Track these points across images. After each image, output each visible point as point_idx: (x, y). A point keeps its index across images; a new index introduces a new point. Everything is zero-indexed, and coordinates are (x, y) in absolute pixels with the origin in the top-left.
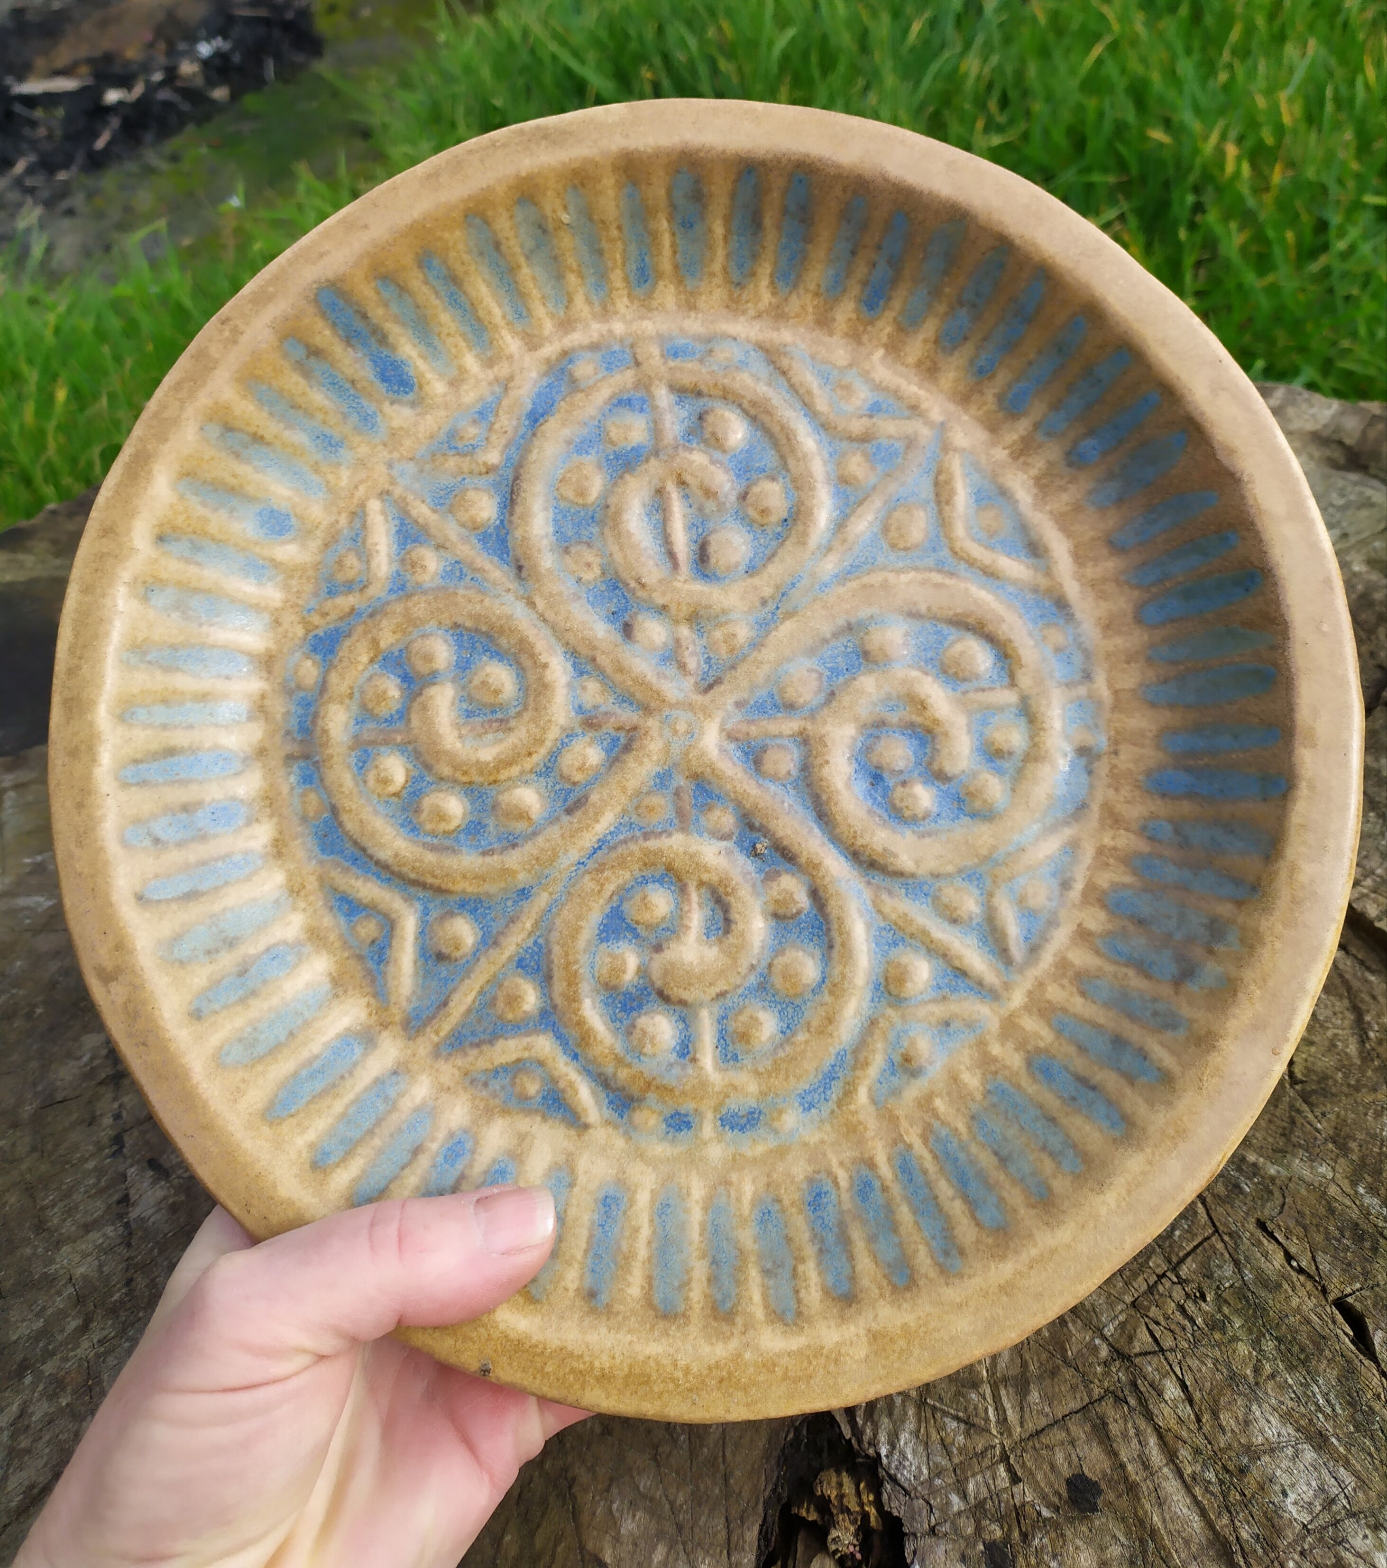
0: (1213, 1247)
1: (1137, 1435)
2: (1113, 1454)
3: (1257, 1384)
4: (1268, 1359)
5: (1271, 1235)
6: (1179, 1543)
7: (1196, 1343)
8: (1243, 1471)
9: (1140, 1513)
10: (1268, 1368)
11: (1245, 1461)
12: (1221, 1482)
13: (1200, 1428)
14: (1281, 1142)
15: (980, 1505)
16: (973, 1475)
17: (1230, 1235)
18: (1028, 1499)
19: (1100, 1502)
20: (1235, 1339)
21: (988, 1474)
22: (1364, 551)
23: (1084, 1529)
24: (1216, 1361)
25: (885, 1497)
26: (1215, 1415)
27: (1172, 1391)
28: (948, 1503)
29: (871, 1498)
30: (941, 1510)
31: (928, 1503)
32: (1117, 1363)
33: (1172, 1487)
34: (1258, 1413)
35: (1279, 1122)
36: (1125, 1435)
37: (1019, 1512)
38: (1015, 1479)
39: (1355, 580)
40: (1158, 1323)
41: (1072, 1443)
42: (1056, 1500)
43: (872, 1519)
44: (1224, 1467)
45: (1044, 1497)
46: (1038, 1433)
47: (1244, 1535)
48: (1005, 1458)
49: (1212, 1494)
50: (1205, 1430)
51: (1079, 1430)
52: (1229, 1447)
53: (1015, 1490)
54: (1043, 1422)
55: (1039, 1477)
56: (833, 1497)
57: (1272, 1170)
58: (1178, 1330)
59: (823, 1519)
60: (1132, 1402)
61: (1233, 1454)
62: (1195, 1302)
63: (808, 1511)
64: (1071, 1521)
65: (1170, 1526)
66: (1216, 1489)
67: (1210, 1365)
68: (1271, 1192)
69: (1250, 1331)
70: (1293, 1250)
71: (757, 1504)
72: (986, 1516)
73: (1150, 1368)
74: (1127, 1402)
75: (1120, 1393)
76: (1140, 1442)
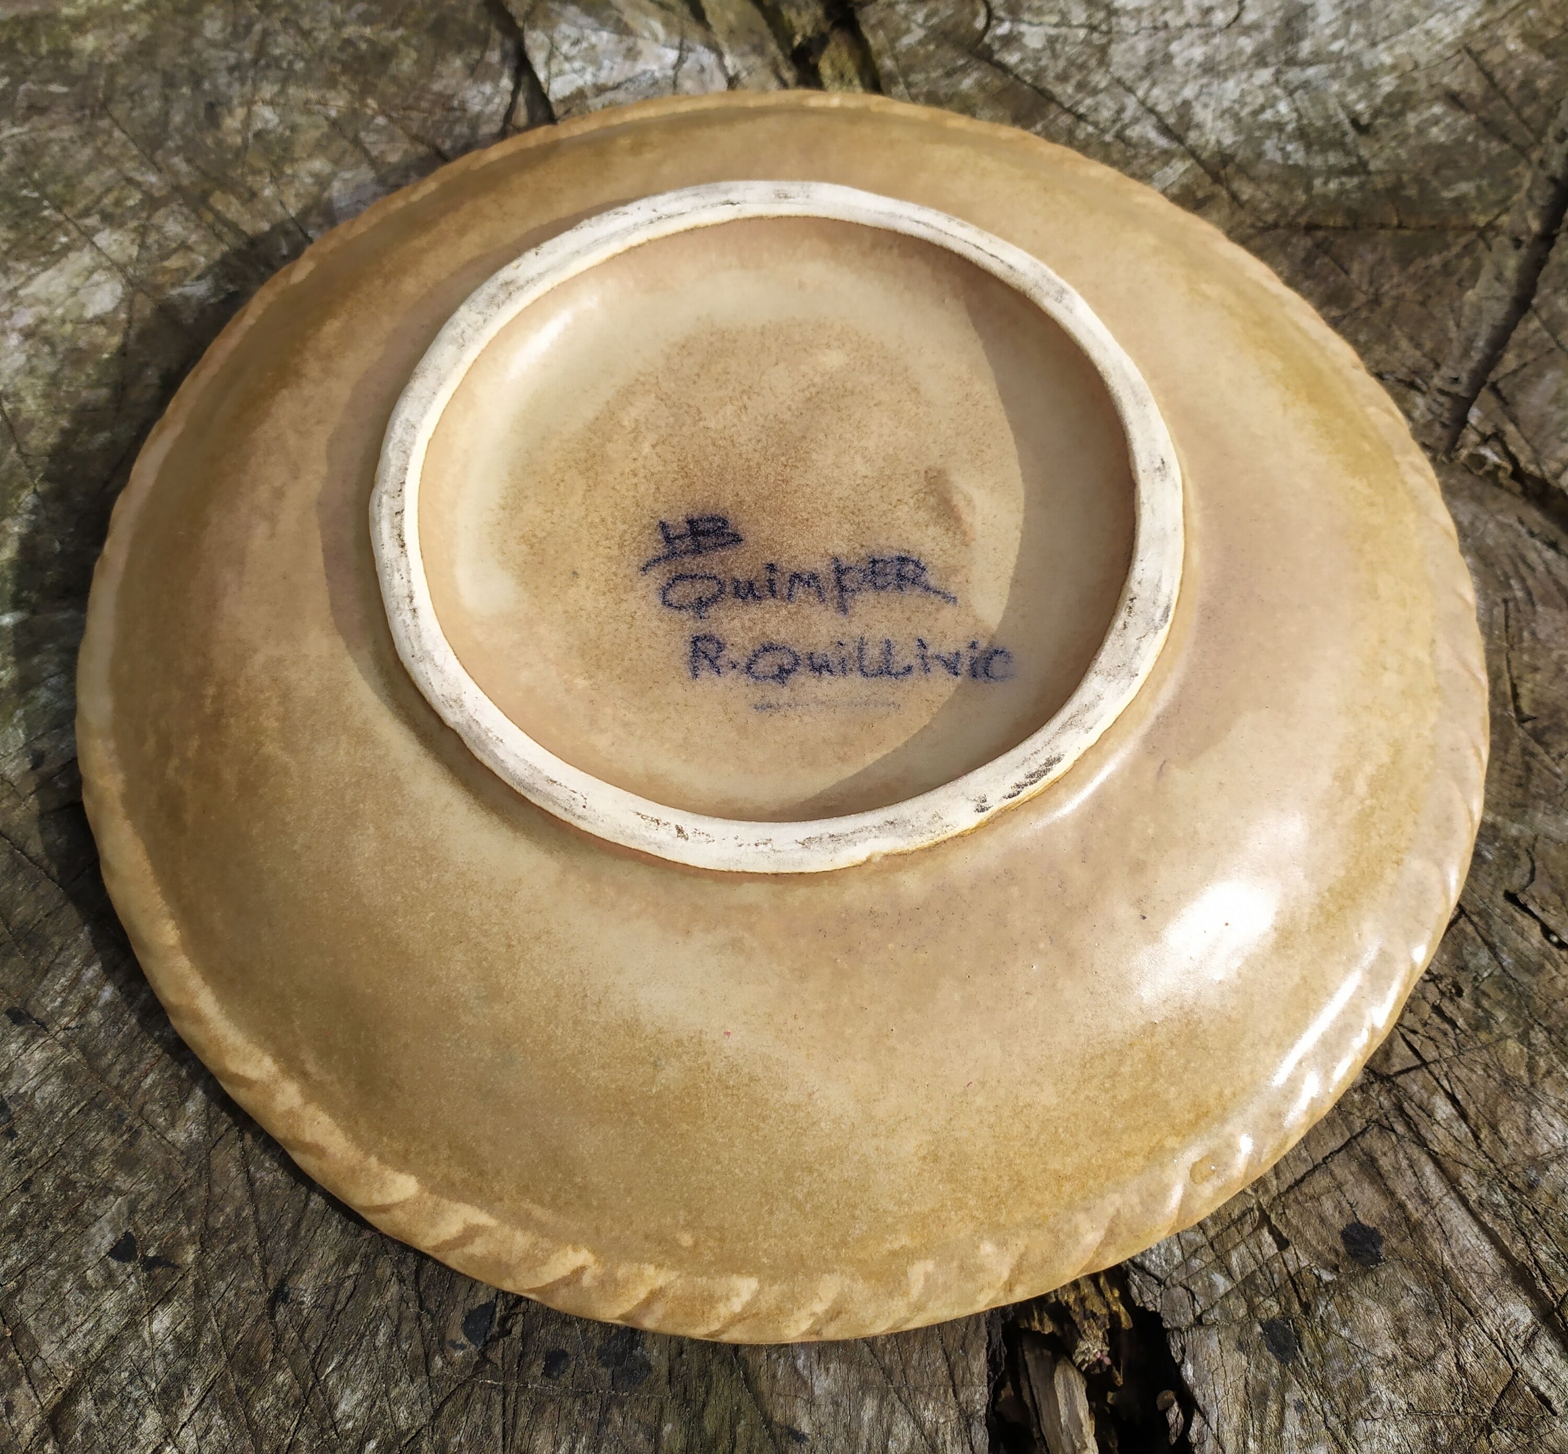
0: (1462, 931)
1: (1411, 1166)
2: (1390, 1194)
3: (1533, 1084)
4: (1540, 1054)
5: (1524, 908)
6: (1473, 1279)
7: (1459, 1049)
8: (1532, 1186)
9: (1429, 1254)
10: (1542, 1064)
11: (1534, 1174)
12: (1512, 1204)
13: (1479, 1146)
14: (1519, 793)
15: (1249, 1280)
16: (1235, 1246)
17: (1479, 914)
18: (1303, 1264)
19: (1382, 1250)
20: (1503, 1037)
21: (1252, 1242)
22: (1518, 22)
23: (1370, 1284)
24: (1486, 1067)
25: (1135, 1290)
26: (1494, 1128)
27: (1443, 1109)
28: (1212, 1285)
29: (1117, 1293)
30: (1205, 1295)
31: (1187, 1289)
32: (1376, 1086)
33: (1458, 1219)
34: (1539, 1118)
35: (1512, 770)
36: (1398, 1169)
37: (1295, 1280)
38: (1283, 1243)
39: (1512, 63)
40: (1415, 1032)
41: (1339, 1187)
42: (1331, 1257)
43: (1123, 1318)
44: (1512, 1186)
45: (1318, 1256)
46: (1299, 1182)
47: (1543, 1257)
48: (1265, 1219)
49: (1503, 1218)
50: (1485, 1148)
51: (1344, 1170)
52: (1514, 1162)
53: (1286, 1255)
54: (1303, 1169)
55: (1309, 1234)
56: (1071, 1301)
57: (1514, 830)
58: (1439, 1037)
60: (1400, 1128)
61: (1519, 1169)
62: (1452, 999)
63: (1042, 1325)
64: (1353, 1278)
65: (1461, 1262)
66: (1506, 1212)
67: (1481, 1072)
68: (1516, 857)
69: (1516, 1024)
70: (1552, 923)
71: (978, 1327)
72: (1258, 1293)
73: (1415, 1088)
74: (1393, 1130)
75: (1385, 1123)
76: (1415, 1174)
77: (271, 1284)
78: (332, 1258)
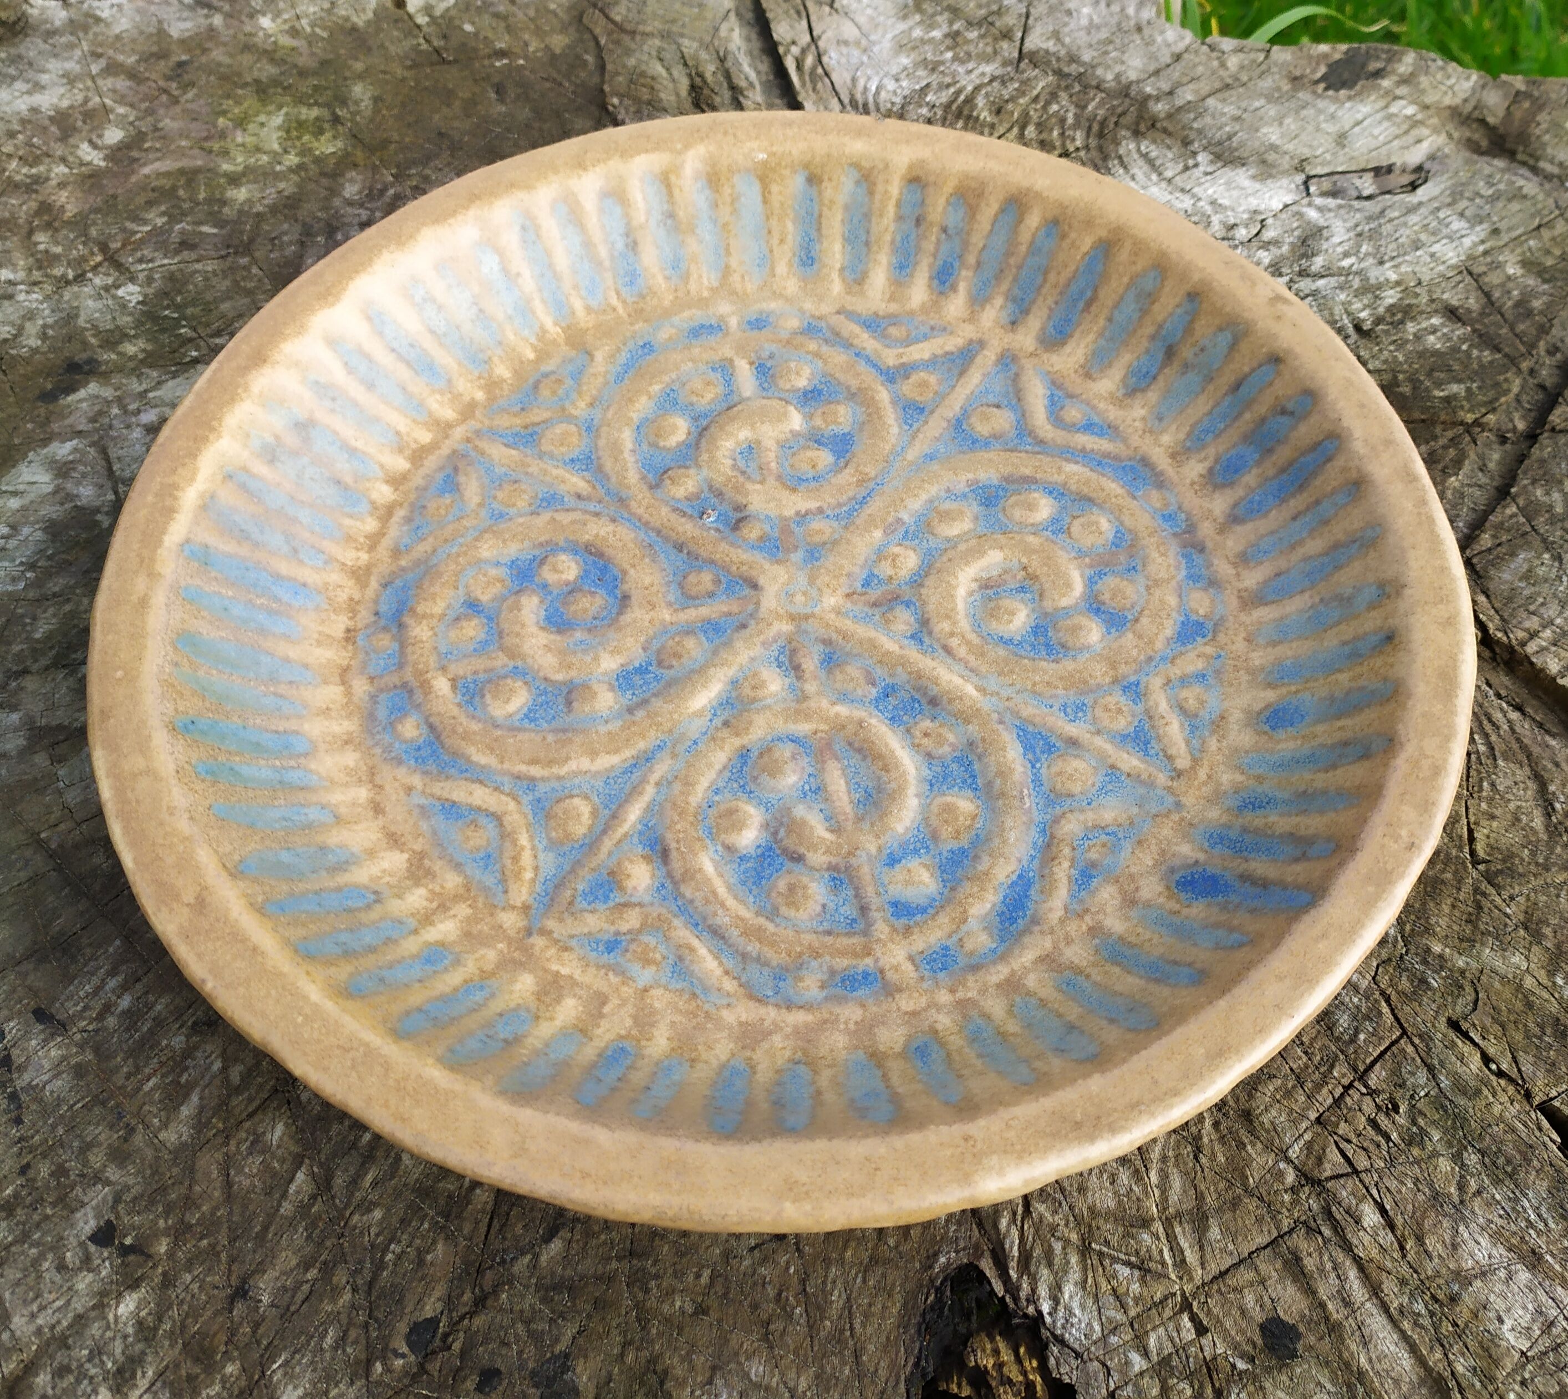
0: (1403, 1051)
1: (1335, 1269)
2: (1310, 1291)
3: (1462, 1202)
4: (1472, 1175)
5: (1466, 1035)
6: (1389, 1384)
7: (1391, 1161)
8: (1454, 1299)
9: (1346, 1355)
10: (1473, 1184)
11: (1456, 1288)
12: (1432, 1314)
13: (1404, 1256)
14: (1468, 929)
15: (1165, 1361)
16: (1154, 1329)
17: (1420, 1036)
18: (1219, 1351)
19: (1300, 1347)
20: (1435, 1154)
21: (1171, 1326)
22: (1519, 250)
23: (1284, 1378)
24: (1416, 1181)
25: (1052, 1361)
26: (1420, 1240)
27: (1371, 1217)
28: (1128, 1363)
29: (1035, 1364)
30: (1120, 1372)
31: (1104, 1364)
32: (1306, 1189)
33: (1377, 1323)
34: (1466, 1235)
35: (1463, 907)
36: (1322, 1270)
37: (1210, 1367)
38: (1201, 1330)
39: (1510, 285)
40: (1349, 1141)
41: (1263, 1282)
42: (1249, 1348)
43: (1039, 1388)
44: (1433, 1297)
45: (1236, 1346)
46: (1223, 1274)
47: (1460, 1369)
48: (1186, 1306)
49: (1422, 1327)
50: (1409, 1257)
51: (1269, 1267)
52: (1438, 1274)
53: (1204, 1341)
54: (1228, 1262)
55: (1228, 1324)
56: (990, 1366)
57: (1461, 963)
58: (1372, 1148)
59: (978, 1393)
60: (1327, 1232)
61: (1442, 1281)
62: (1387, 1114)
63: (959, 1386)
64: (1268, 1370)
65: (1378, 1366)
66: (1426, 1322)
67: (1410, 1185)
68: (1461, 987)
69: (1450, 1145)
70: (1491, 1051)
71: (897, 1383)
72: (1172, 1375)
73: (1344, 1194)
74: (1320, 1233)
75: (1313, 1224)
76: (1339, 1277)
77: (234, 1281)
78: (294, 1262)
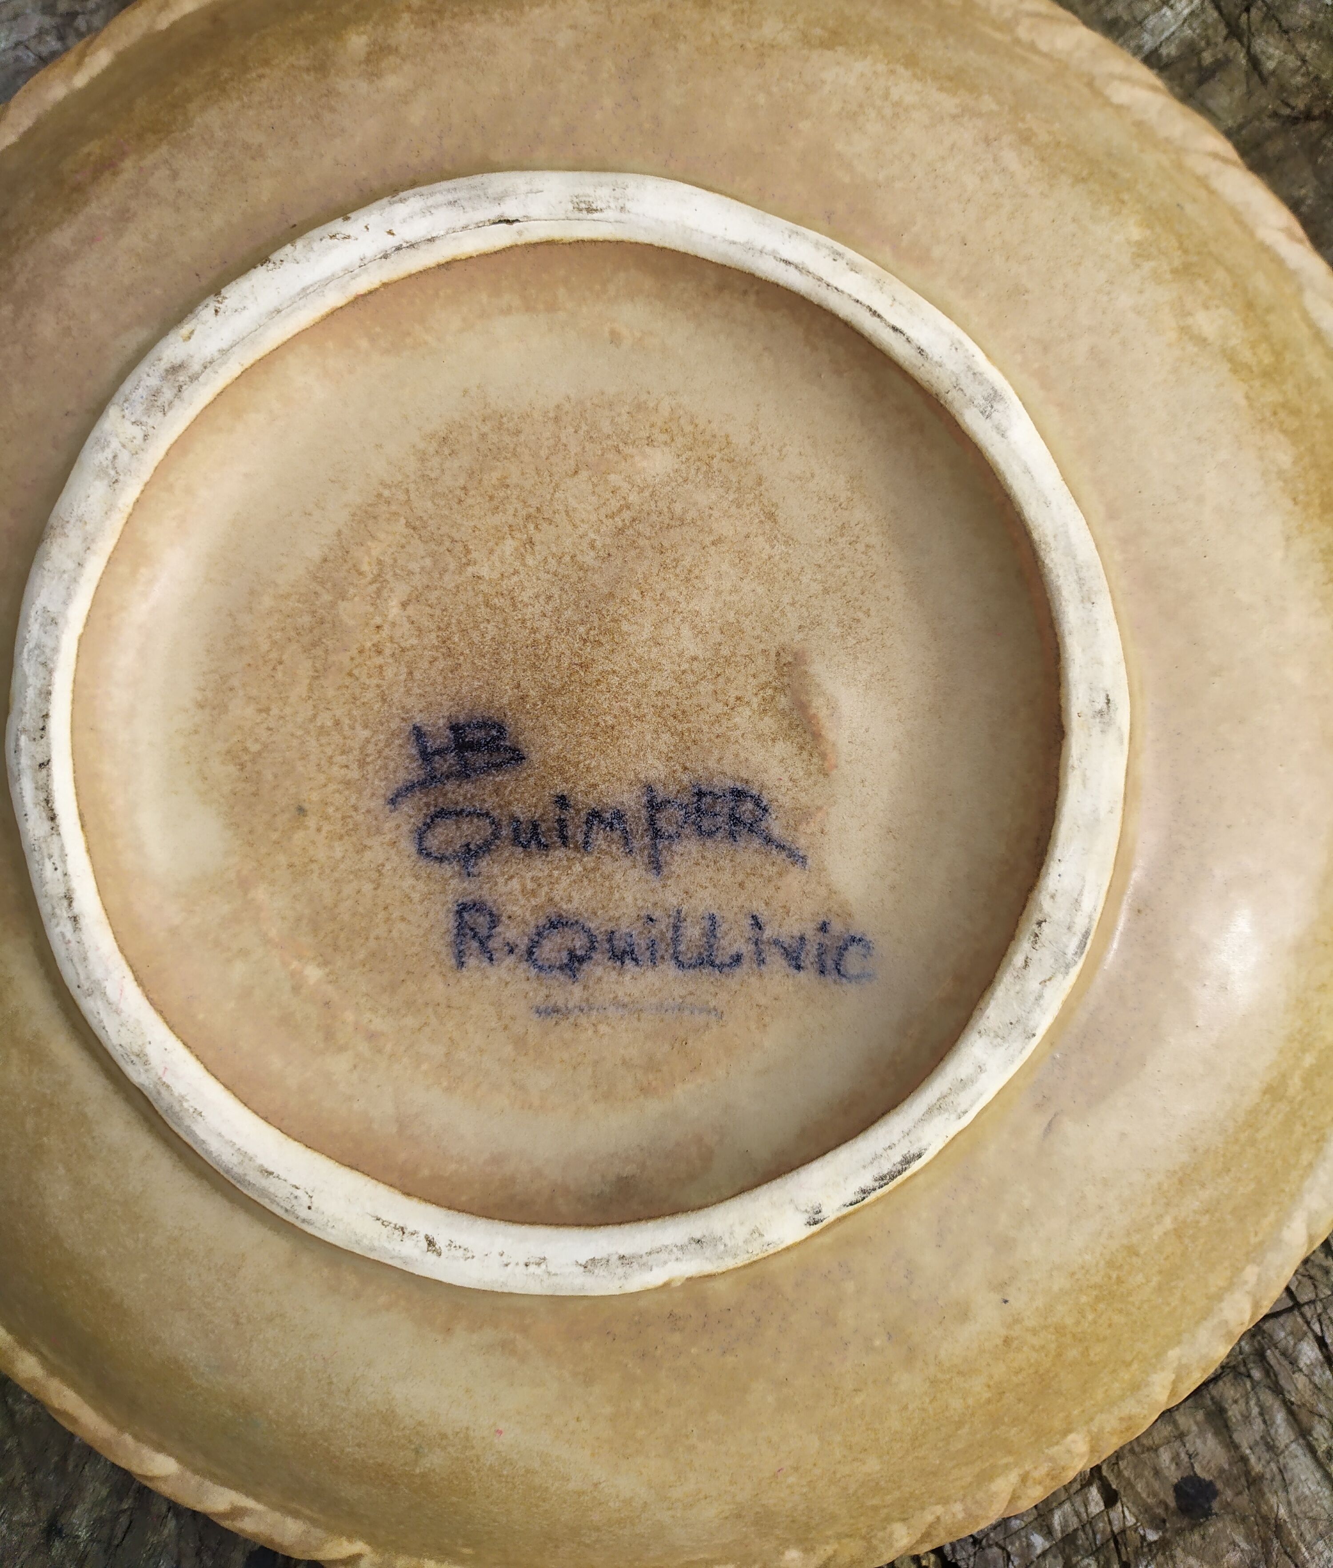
1: (1261, 1414)
2: (1232, 1446)
6: (1305, 1527)
9: (1265, 1508)
15: (1069, 1539)
16: (1061, 1506)
18: (1129, 1522)
19: (1215, 1503)
21: (1078, 1500)
23: (1196, 1539)
25: (948, 1549)
27: (1309, 1354)
28: (1030, 1546)
30: (1021, 1556)
31: (1004, 1552)
33: (1302, 1466)
36: (1246, 1418)
37: (1118, 1539)
38: (1110, 1498)
41: (1181, 1436)
42: (1160, 1511)
45: (1147, 1512)
48: (1096, 1474)
51: (1189, 1420)
53: (1113, 1513)
55: (1140, 1487)
60: (1257, 1374)
64: (1179, 1532)
72: (1077, 1552)
73: (1282, 1334)
74: (1249, 1376)
75: (1242, 1369)
76: (1265, 1422)
